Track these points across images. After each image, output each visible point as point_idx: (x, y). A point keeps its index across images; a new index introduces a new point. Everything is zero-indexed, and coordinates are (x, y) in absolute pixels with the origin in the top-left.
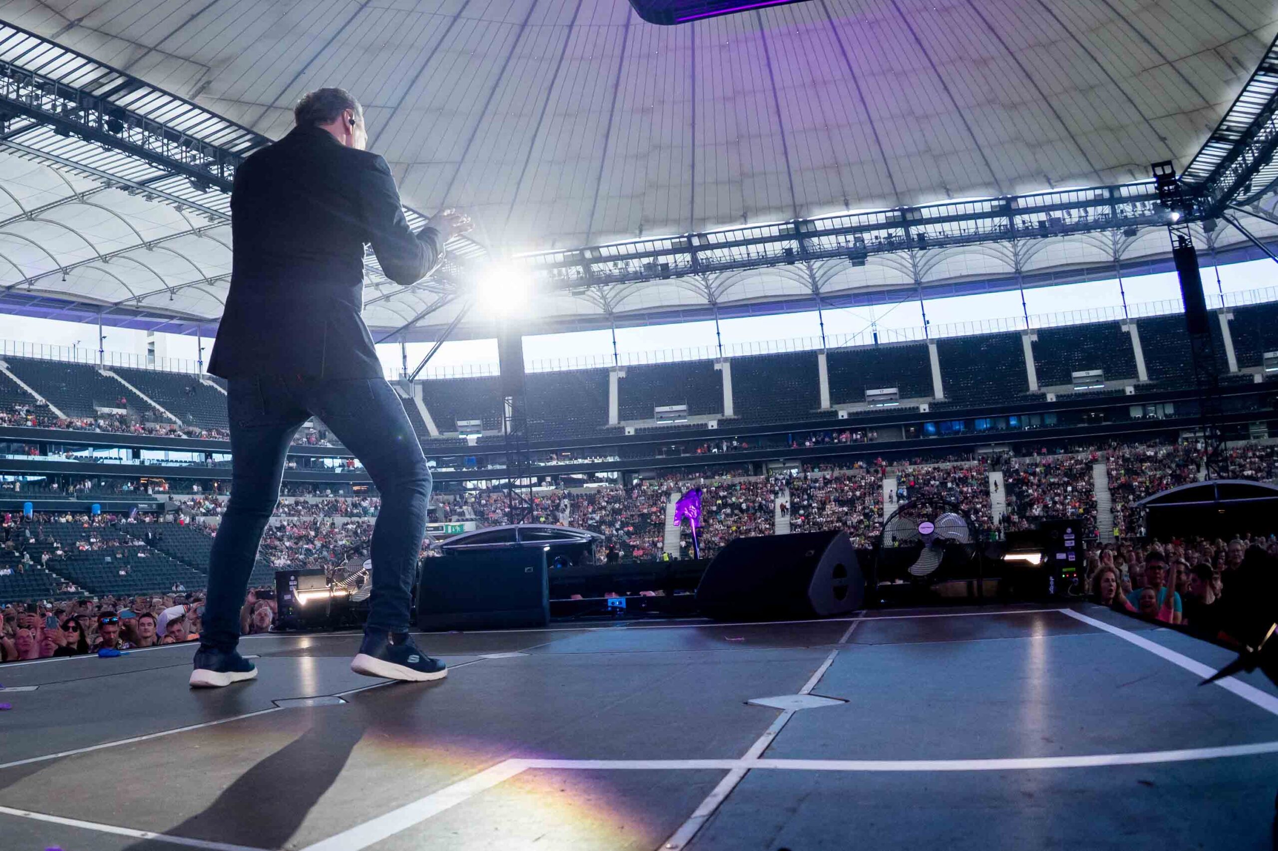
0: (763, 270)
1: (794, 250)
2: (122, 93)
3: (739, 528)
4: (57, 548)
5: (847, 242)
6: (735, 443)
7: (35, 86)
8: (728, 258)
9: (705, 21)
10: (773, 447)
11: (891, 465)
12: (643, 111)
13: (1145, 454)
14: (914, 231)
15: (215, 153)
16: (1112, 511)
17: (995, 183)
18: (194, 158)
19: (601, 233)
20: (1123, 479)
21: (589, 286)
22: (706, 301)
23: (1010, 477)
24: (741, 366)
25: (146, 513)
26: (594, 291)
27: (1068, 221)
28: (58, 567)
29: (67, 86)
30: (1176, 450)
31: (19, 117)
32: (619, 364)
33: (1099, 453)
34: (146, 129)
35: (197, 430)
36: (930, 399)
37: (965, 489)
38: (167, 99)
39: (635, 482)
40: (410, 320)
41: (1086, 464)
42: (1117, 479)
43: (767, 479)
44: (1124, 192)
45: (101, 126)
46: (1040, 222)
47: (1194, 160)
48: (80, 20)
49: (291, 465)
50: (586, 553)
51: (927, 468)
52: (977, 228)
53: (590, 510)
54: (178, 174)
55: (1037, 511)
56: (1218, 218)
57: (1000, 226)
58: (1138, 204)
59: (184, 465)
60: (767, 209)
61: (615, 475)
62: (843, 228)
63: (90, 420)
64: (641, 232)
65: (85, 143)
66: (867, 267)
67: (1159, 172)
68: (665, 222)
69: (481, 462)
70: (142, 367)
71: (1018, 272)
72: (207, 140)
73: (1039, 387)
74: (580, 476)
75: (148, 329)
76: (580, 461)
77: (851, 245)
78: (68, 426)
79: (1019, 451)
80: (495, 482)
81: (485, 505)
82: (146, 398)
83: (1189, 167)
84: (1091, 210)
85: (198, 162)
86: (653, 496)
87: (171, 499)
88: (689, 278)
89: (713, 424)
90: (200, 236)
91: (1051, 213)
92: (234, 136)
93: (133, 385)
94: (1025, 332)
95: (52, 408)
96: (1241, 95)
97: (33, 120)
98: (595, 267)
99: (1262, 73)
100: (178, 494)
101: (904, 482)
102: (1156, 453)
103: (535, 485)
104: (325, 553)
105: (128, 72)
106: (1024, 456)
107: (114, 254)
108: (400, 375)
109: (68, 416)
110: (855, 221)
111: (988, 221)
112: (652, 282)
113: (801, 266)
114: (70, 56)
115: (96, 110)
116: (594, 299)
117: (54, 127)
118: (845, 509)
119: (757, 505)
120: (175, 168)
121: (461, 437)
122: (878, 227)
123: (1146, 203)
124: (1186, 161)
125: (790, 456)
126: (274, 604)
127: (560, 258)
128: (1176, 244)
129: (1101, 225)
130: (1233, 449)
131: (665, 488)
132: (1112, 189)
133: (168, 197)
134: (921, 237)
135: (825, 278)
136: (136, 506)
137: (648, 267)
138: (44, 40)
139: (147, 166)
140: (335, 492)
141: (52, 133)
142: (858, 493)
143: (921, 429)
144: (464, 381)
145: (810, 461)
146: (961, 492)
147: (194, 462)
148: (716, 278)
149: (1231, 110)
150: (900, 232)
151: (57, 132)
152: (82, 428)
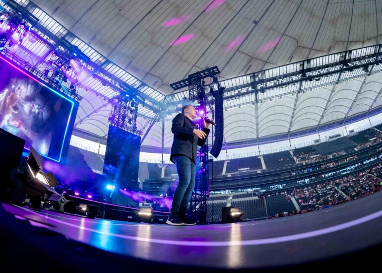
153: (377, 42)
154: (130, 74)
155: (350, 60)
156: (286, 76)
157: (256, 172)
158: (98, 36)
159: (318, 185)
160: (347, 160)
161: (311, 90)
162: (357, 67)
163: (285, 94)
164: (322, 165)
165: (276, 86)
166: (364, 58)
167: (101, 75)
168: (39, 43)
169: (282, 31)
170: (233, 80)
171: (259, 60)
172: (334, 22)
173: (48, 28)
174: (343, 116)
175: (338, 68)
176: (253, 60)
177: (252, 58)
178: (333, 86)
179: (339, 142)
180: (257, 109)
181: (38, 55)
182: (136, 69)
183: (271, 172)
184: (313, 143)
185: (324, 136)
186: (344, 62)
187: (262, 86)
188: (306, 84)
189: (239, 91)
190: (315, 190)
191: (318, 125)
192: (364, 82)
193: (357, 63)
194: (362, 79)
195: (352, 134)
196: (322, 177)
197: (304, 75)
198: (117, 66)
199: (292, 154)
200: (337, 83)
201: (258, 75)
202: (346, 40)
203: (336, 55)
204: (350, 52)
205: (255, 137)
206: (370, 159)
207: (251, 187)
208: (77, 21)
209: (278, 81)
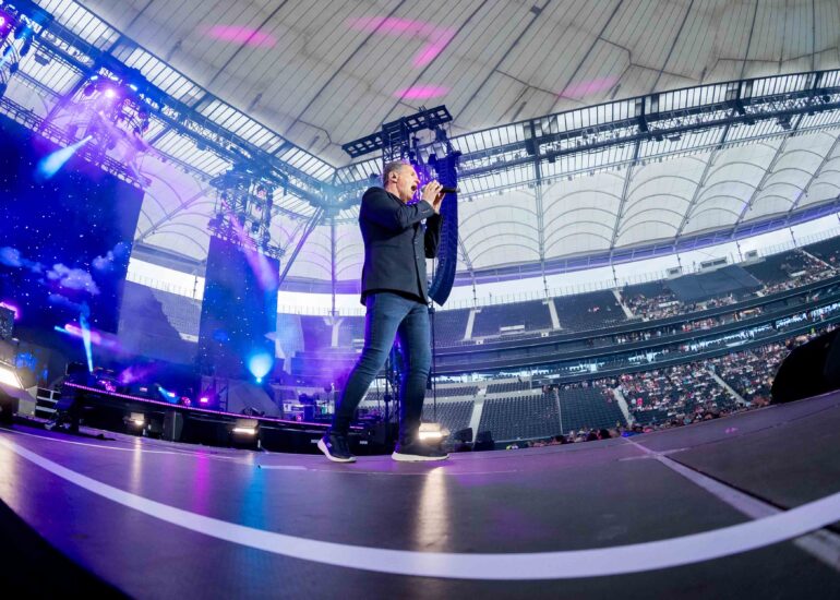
2: (819, 82)
7: (789, 99)
29: (799, 91)
38: (835, 73)
45: (822, 102)
48: (781, 59)
97: (799, 115)
105: (814, 70)
114: (790, 77)
115: (817, 96)
117: (808, 113)
138: (776, 77)
153: (812, 66)
154: (257, 122)
155: (748, 101)
156: (603, 128)
157: (540, 334)
158: (185, 43)
159: (675, 369)
160: (739, 317)
161: (660, 161)
162: (765, 116)
163: (601, 167)
164: (682, 323)
165: (580, 149)
166: (781, 97)
167: (194, 127)
168: (58, 65)
169: (597, 31)
170: (486, 134)
171: (544, 91)
172: (714, 16)
173: (76, 31)
174: (733, 220)
175: (721, 115)
176: (531, 91)
177: (527, 88)
178: (709, 153)
179: (724, 275)
180: (539, 198)
181: (57, 89)
182: (270, 112)
183: (570, 336)
184: (666, 276)
185: (691, 262)
186: (737, 103)
187: (551, 147)
188: (648, 147)
189: (498, 158)
190: (669, 379)
191: (677, 236)
192: (780, 148)
193: (766, 108)
194: (777, 143)
195: (753, 260)
196: (683, 351)
197: (645, 126)
198: (230, 106)
199: (618, 297)
200: (720, 148)
201: (540, 125)
202: (742, 56)
203: (718, 88)
204: (750, 82)
205: (537, 257)
206: (791, 317)
207: (528, 368)
208: (141, 13)
209: (585, 137)
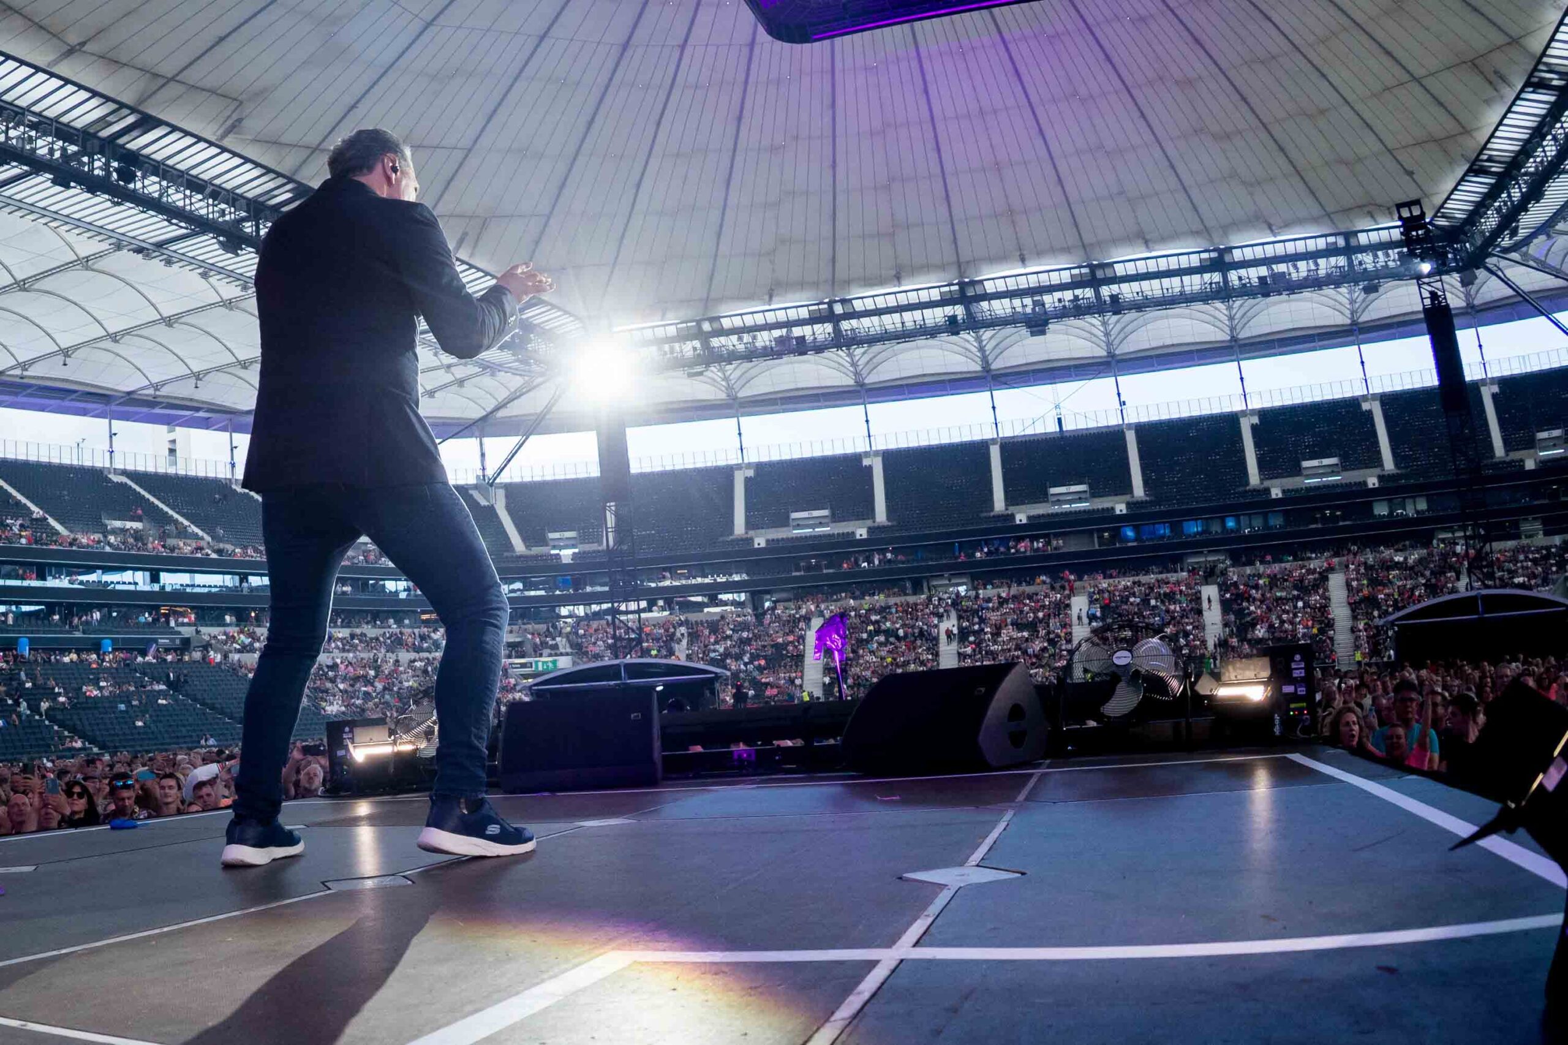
0: (921, 342)
1: (959, 318)
2: (135, 133)
3: (894, 659)
4: (59, 694)
5: (1024, 306)
6: (889, 556)
7: (28, 126)
8: (878, 328)
9: (847, 38)
10: (936, 560)
11: (1080, 579)
12: (773, 149)
13: (1392, 560)
14: (1106, 291)
15: (248, 205)
16: (1353, 630)
17: (1204, 231)
18: (223, 213)
19: (721, 300)
20: (1366, 592)
21: (708, 365)
22: (852, 382)
23: (1227, 591)
24: (894, 460)
25: (167, 650)
26: (714, 371)
27: (1294, 276)
28: (59, 717)
29: (67, 125)
30: (1430, 554)
31: (8, 164)
32: (746, 461)
33: (1336, 560)
34: (164, 178)
35: (229, 547)
36: (1127, 498)
37: (1172, 607)
38: (189, 140)
39: (767, 604)
40: (489, 410)
41: (1320, 573)
42: (1359, 590)
43: (930, 599)
44: (1363, 239)
45: (109, 174)
46: (1260, 278)
47: (1448, 198)
48: (83, 44)
49: (345, 589)
50: (707, 693)
51: (1126, 582)
52: (1183, 287)
53: (712, 640)
54: (203, 233)
55: (1260, 632)
56: (1478, 268)
57: (1211, 284)
58: (1380, 253)
59: (214, 590)
60: (926, 268)
61: (743, 597)
62: (1019, 290)
63: (97, 536)
64: (771, 297)
65: (90, 195)
66: (1049, 336)
67: (1405, 213)
68: (801, 285)
69: (578, 583)
70: (161, 470)
71: (1234, 339)
72: (238, 191)
73: (1262, 480)
74: (699, 599)
75: (168, 424)
76: (699, 580)
77: (1029, 310)
78: (71, 544)
79: (1238, 558)
80: (595, 608)
81: (582, 637)
82: (166, 509)
83: (1442, 207)
84: (1322, 262)
85: (227, 218)
86: (789, 621)
87: (198, 632)
88: (831, 354)
89: (862, 533)
90: (231, 309)
91: (1274, 266)
92: (271, 185)
93: (150, 492)
94: (1244, 413)
95: (52, 521)
96: (1504, 117)
97: (25, 168)
98: (715, 342)
99: (1531, 89)
100: (207, 626)
101: (1097, 600)
102: (1406, 559)
103: (644, 610)
104: (387, 697)
105: (141, 108)
106: (1245, 565)
107: (127, 332)
108: (478, 477)
109: (71, 531)
110: (1033, 281)
111: (1196, 278)
112: (786, 359)
113: (967, 336)
114: (70, 88)
115: (103, 156)
116: (714, 380)
117: (51, 176)
118: (1026, 634)
119: (916, 631)
120: (200, 225)
121: (553, 552)
122: (1062, 287)
123: (1390, 252)
124: (1438, 200)
125: (957, 571)
126: (324, 761)
127: (672, 331)
128: (1428, 302)
129: (1335, 280)
130: (1500, 551)
131: (803, 611)
132: (1349, 235)
133: (192, 261)
134: (1114, 298)
135: (997, 351)
136: (155, 641)
137: (780, 341)
138: (38, 69)
139: (166, 223)
140: (400, 622)
141: (49, 184)
142: (1041, 615)
143: (1116, 534)
144: (555, 484)
145: (981, 575)
146: (1168, 611)
147: (227, 587)
148: (864, 353)
149: (1492, 136)
150: (1088, 293)
151: (55, 182)
152: (88, 546)
153: (146, 98)
166: (12, 114)
